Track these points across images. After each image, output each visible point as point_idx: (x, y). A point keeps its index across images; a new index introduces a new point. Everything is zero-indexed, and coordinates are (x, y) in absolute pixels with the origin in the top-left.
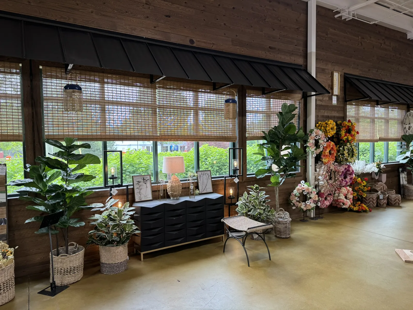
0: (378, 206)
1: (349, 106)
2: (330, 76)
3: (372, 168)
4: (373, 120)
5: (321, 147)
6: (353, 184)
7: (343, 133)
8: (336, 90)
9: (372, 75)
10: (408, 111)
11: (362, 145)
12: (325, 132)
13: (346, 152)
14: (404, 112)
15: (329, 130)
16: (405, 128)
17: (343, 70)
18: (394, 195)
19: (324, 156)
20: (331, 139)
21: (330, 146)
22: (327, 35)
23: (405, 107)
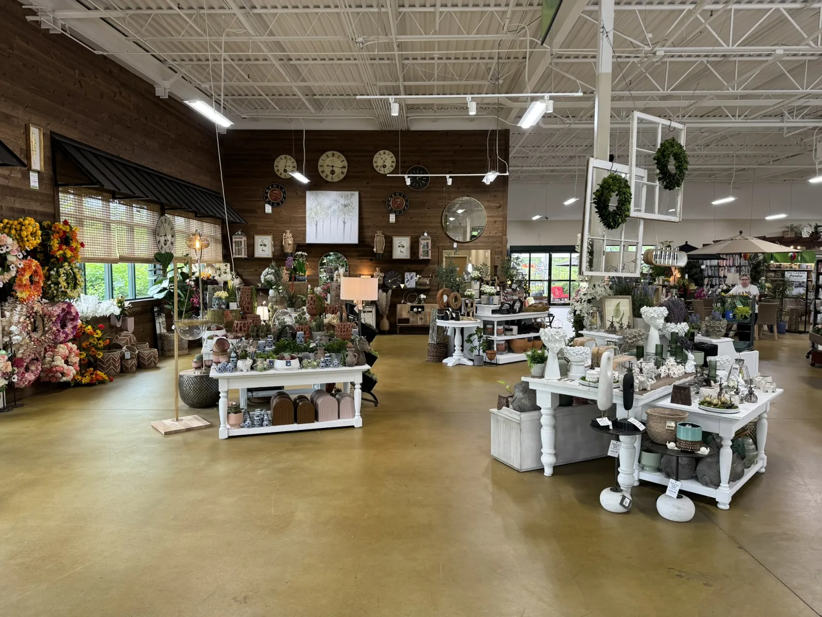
0: (124, 371)
1: (62, 195)
2: (22, 132)
3: (110, 308)
4: (108, 225)
5: (12, 269)
6: (79, 338)
7: (55, 243)
8: (37, 161)
9: (102, 144)
10: (162, 214)
11: (90, 268)
12: (20, 240)
13: (62, 279)
14: (156, 215)
15: (27, 236)
16: (159, 242)
17: (48, 124)
18: (147, 351)
19: (20, 286)
20: (33, 253)
21: (30, 267)
22: (11, 48)
23: (158, 207)
